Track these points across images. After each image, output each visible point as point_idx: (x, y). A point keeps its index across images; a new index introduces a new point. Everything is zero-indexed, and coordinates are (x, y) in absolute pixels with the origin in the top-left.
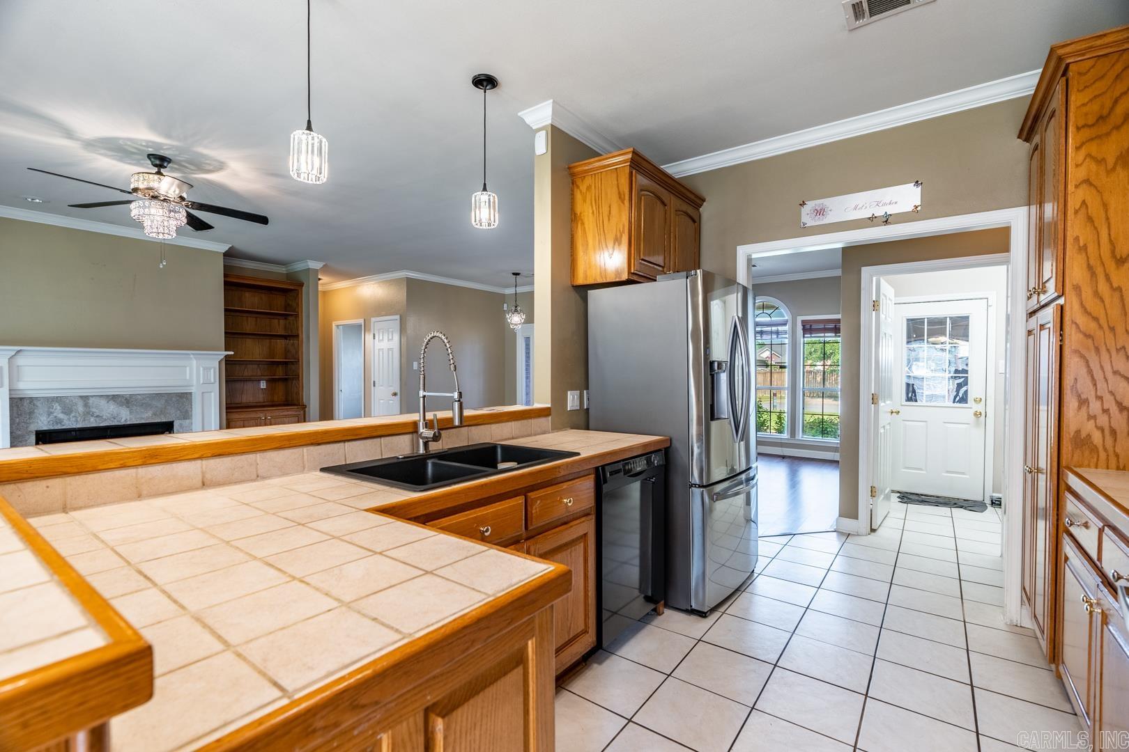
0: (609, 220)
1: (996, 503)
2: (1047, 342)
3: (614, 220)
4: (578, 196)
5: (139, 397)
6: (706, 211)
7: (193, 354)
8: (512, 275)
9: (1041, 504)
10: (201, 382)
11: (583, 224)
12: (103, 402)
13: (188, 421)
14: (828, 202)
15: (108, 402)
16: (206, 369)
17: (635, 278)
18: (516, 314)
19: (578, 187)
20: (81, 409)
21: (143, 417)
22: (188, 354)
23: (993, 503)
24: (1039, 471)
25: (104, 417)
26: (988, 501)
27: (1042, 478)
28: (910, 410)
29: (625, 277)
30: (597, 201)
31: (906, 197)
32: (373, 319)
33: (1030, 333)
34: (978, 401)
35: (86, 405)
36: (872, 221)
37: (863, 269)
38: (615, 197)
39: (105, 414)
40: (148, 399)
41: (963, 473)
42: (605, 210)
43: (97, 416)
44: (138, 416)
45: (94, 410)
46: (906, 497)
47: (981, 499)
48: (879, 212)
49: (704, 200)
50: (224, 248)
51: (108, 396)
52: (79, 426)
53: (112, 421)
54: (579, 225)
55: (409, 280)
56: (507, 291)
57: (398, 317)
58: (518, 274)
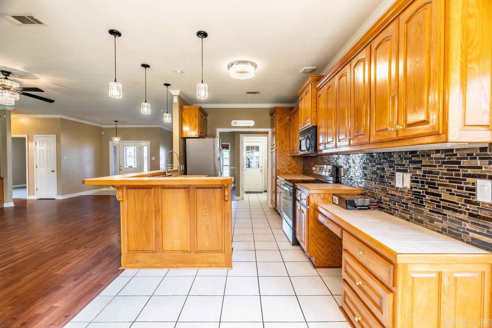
0: (193, 121)
1: (266, 191)
2: (274, 154)
3: (194, 122)
4: (183, 114)
6: (209, 118)
9: (274, 191)
11: (185, 121)
14: (237, 121)
17: (199, 137)
18: (116, 137)
19: (183, 111)
23: (264, 192)
24: (273, 177)
26: (263, 191)
27: (274, 178)
28: (248, 170)
29: (197, 137)
30: (189, 117)
31: (251, 123)
32: (35, 136)
33: (272, 152)
34: (261, 167)
36: (246, 127)
37: (240, 135)
38: (194, 117)
41: (258, 185)
42: (192, 119)
46: (247, 192)
47: (262, 191)
48: (247, 125)
49: (208, 115)
54: (184, 122)
55: (62, 119)
56: (104, 126)
57: (55, 136)
58: (117, 121)
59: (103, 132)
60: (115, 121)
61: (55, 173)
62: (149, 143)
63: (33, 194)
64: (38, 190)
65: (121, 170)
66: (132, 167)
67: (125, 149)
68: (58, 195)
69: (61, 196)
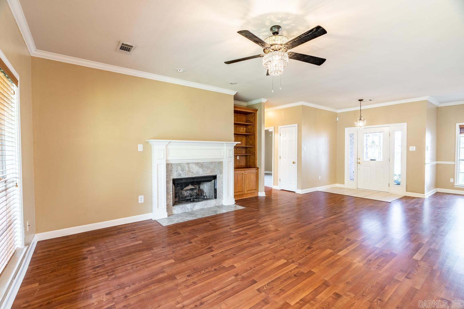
5: (206, 163)
7: (226, 143)
8: (359, 101)
10: (228, 157)
12: (194, 165)
13: (221, 175)
15: (195, 166)
16: (230, 150)
18: (360, 121)
20: (187, 169)
21: (207, 173)
22: (224, 143)
25: (194, 173)
32: (279, 127)
35: (189, 167)
39: (195, 172)
40: (208, 164)
43: (192, 172)
44: (205, 173)
45: (191, 170)
50: (234, 93)
51: (195, 163)
52: (186, 177)
53: (197, 175)
55: (303, 107)
56: (339, 111)
57: (296, 125)
58: (362, 100)
59: (338, 118)
60: (359, 100)
61: (296, 164)
62: (405, 125)
63: (277, 185)
64: (281, 181)
65: (359, 163)
66: (375, 160)
67: (365, 136)
68: (298, 188)
69: (301, 190)
